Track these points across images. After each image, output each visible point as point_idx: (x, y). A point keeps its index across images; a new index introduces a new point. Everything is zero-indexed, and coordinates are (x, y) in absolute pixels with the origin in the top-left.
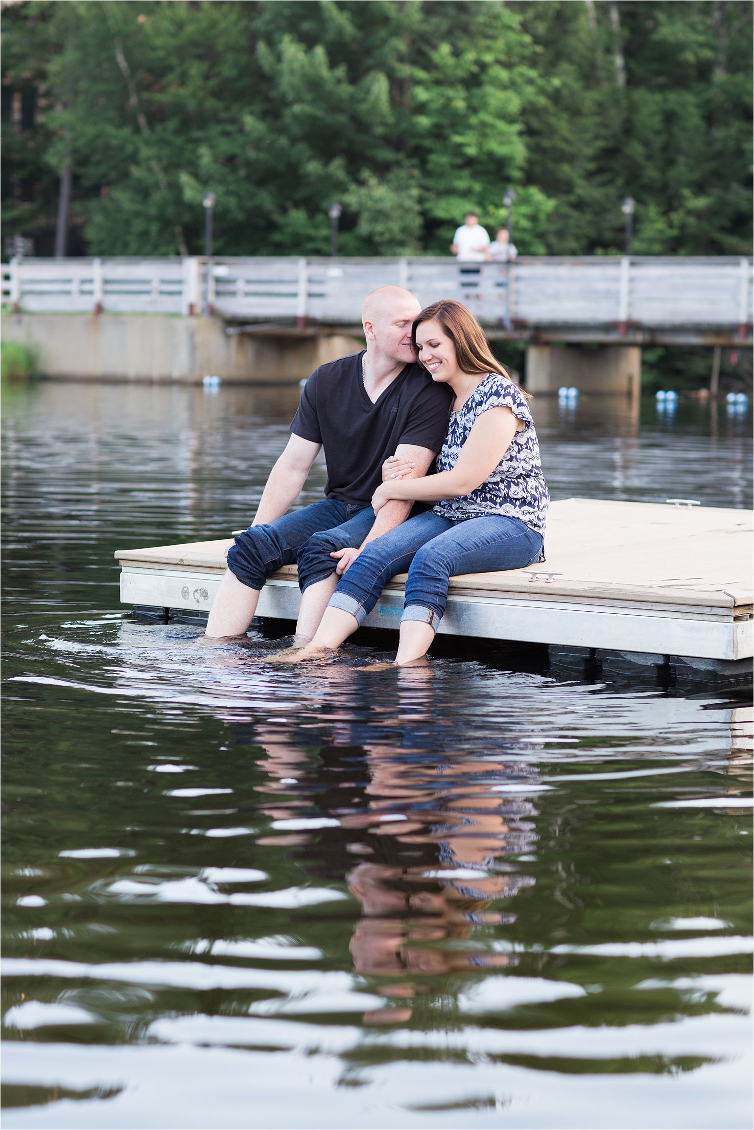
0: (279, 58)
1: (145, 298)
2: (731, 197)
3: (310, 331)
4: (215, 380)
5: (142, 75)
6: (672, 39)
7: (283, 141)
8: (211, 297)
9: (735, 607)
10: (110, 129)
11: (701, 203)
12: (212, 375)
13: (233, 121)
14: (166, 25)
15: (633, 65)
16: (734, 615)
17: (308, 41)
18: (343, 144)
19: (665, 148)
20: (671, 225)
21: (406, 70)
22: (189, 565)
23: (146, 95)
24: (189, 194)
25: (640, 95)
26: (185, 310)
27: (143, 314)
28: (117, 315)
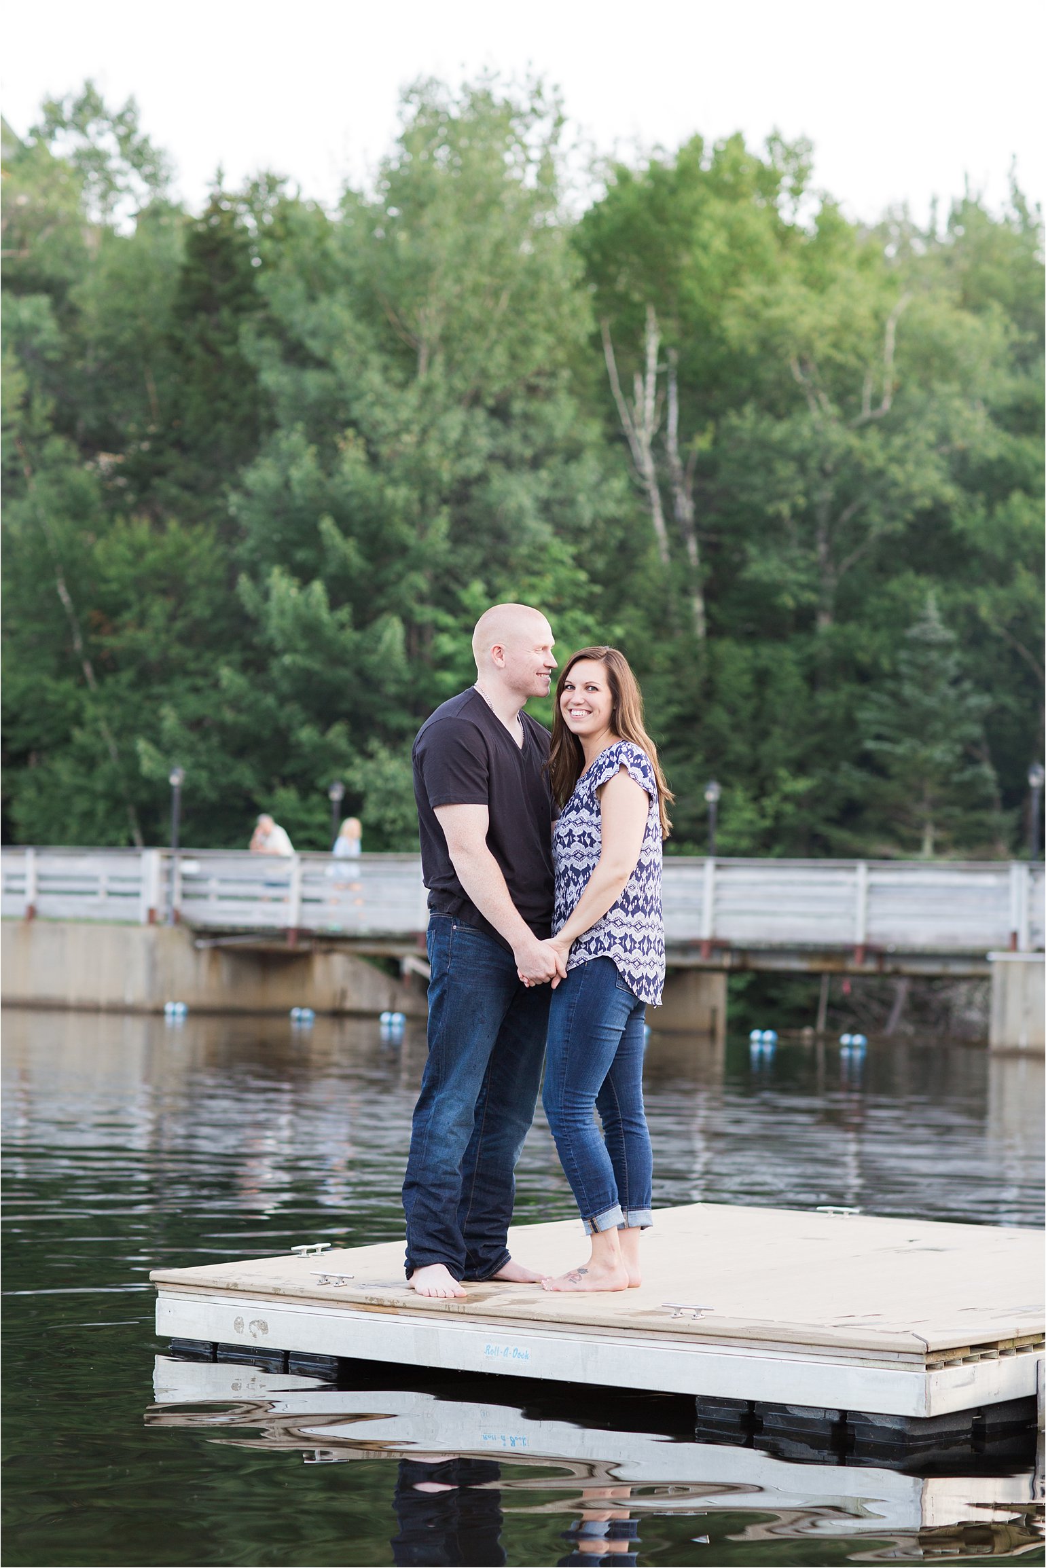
0: (266, 596)
1: (90, 900)
2: (840, 780)
3: (304, 946)
4: (180, 1008)
5: (89, 613)
6: (766, 578)
7: (270, 701)
8: (177, 901)
9: (928, 1353)
10: (47, 681)
11: (801, 785)
12: (175, 1002)
13: (205, 674)
14: (121, 550)
15: (714, 609)
16: (927, 1363)
17: (304, 575)
18: (345, 706)
19: (756, 716)
20: (763, 816)
21: (427, 614)
22: (244, 1291)
23: (93, 639)
24: (148, 766)
25: (725, 647)
26: (143, 916)
27: (88, 921)
28: (55, 920)
